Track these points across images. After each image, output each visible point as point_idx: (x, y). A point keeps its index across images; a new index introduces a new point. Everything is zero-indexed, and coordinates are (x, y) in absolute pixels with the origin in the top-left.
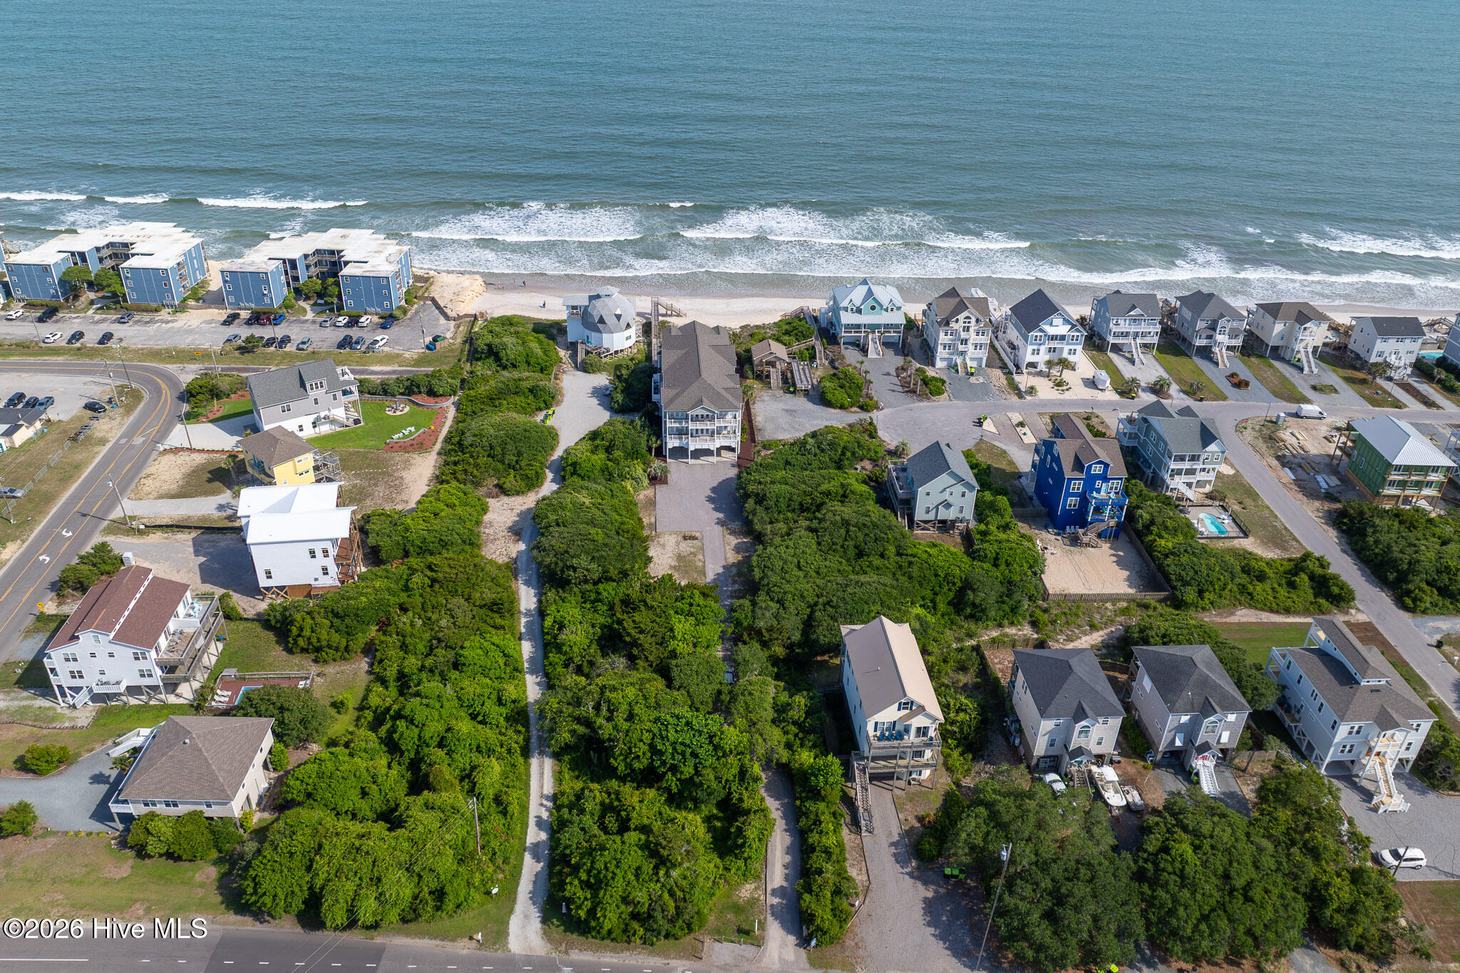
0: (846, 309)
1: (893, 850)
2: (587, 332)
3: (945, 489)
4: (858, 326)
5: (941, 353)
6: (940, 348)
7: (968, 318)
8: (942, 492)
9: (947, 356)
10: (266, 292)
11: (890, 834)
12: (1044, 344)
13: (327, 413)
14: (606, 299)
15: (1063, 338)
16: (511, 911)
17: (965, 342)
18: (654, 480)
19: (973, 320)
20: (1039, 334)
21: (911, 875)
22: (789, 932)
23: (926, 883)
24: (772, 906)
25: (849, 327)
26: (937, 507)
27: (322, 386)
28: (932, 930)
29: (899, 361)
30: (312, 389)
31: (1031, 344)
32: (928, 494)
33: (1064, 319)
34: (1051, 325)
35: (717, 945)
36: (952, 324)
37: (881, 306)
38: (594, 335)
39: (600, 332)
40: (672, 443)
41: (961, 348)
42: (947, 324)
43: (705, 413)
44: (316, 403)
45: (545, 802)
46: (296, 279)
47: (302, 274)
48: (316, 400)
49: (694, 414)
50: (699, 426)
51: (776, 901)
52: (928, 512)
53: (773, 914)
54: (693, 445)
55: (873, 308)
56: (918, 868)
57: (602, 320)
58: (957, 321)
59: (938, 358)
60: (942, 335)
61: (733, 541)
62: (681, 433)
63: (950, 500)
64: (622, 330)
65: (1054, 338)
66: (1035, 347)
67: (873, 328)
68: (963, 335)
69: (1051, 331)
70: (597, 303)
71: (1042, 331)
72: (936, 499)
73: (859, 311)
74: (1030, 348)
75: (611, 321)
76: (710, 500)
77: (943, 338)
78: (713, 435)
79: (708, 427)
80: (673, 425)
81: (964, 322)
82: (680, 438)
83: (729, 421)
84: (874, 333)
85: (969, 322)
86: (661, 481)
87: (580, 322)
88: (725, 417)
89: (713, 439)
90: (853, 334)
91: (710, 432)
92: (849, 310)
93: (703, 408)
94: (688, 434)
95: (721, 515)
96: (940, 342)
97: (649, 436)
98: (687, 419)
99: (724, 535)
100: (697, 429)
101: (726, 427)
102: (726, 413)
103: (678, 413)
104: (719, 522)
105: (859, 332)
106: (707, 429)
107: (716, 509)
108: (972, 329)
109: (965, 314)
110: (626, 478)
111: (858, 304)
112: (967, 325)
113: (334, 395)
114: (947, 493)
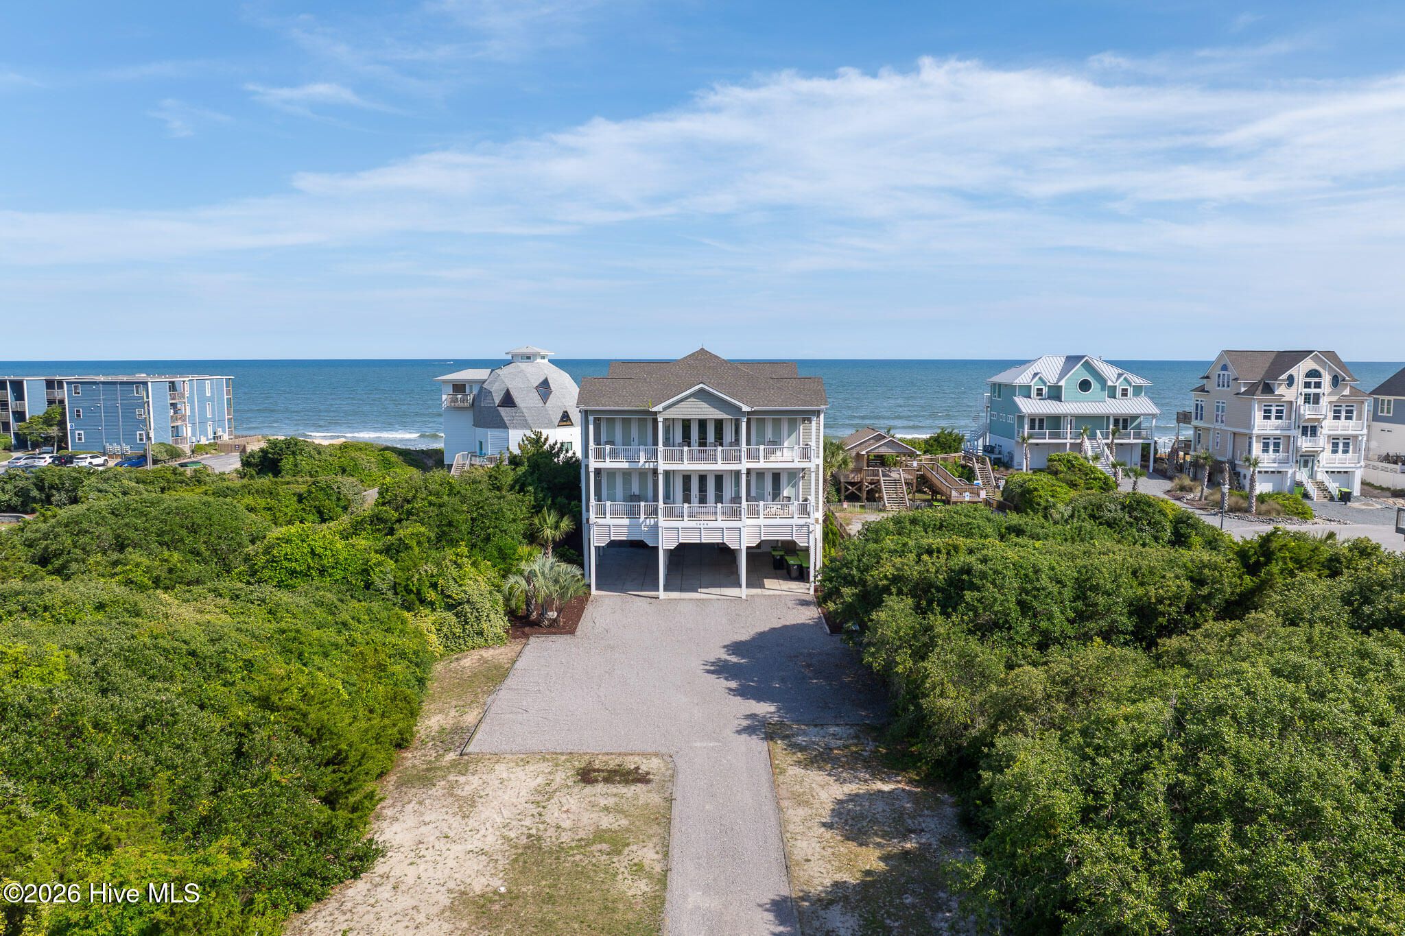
0: (1026, 391)
2: (481, 434)
4: (1056, 421)
5: (1260, 459)
6: (1257, 449)
7: (1313, 373)
9: (1274, 466)
14: (523, 366)
17: (1310, 430)
18: (527, 621)
19: (1326, 379)
25: (1038, 422)
29: (1165, 484)
36: (1281, 391)
37: (1102, 380)
38: (490, 433)
39: (502, 425)
40: (607, 528)
41: (1305, 444)
42: (1268, 389)
43: (711, 413)
49: (677, 414)
50: (691, 463)
54: (674, 529)
55: (1085, 387)
57: (508, 400)
58: (1291, 380)
60: (1258, 415)
62: (638, 492)
64: (550, 426)
67: (1090, 424)
68: (1307, 412)
70: (504, 372)
73: (1055, 394)
75: (526, 400)
76: (721, 669)
77: (1261, 425)
78: (736, 499)
79: (720, 466)
80: (608, 464)
81: (1307, 385)
82: (632, 514)
83: (785, 457)
84: (1093, 437)
85: (1318, 385)
86: (555, 628)
87: (468, 418)
88: (776, 442)
89: (736, 514)
90: (1047, 441)
91: (728, 492)
92: (1034, 393)
93: (702, 395)
94: (656, 499)
95: (765, 709)
96: (1256, 431)
97: (537, 509)
98: (655, 443)
99: (776, 771)
100: (687, 478)
101: (776, 476)
102: (777, 423)
103: (626, 423)
104: (756, 727)
105: (1057, 436)
106: (719, 478)
107: (743, 692)
108: (1324, 401)
109: (1307, 364)
110: (422, 601)
111: (1052, 379)
112: (1313, 390)
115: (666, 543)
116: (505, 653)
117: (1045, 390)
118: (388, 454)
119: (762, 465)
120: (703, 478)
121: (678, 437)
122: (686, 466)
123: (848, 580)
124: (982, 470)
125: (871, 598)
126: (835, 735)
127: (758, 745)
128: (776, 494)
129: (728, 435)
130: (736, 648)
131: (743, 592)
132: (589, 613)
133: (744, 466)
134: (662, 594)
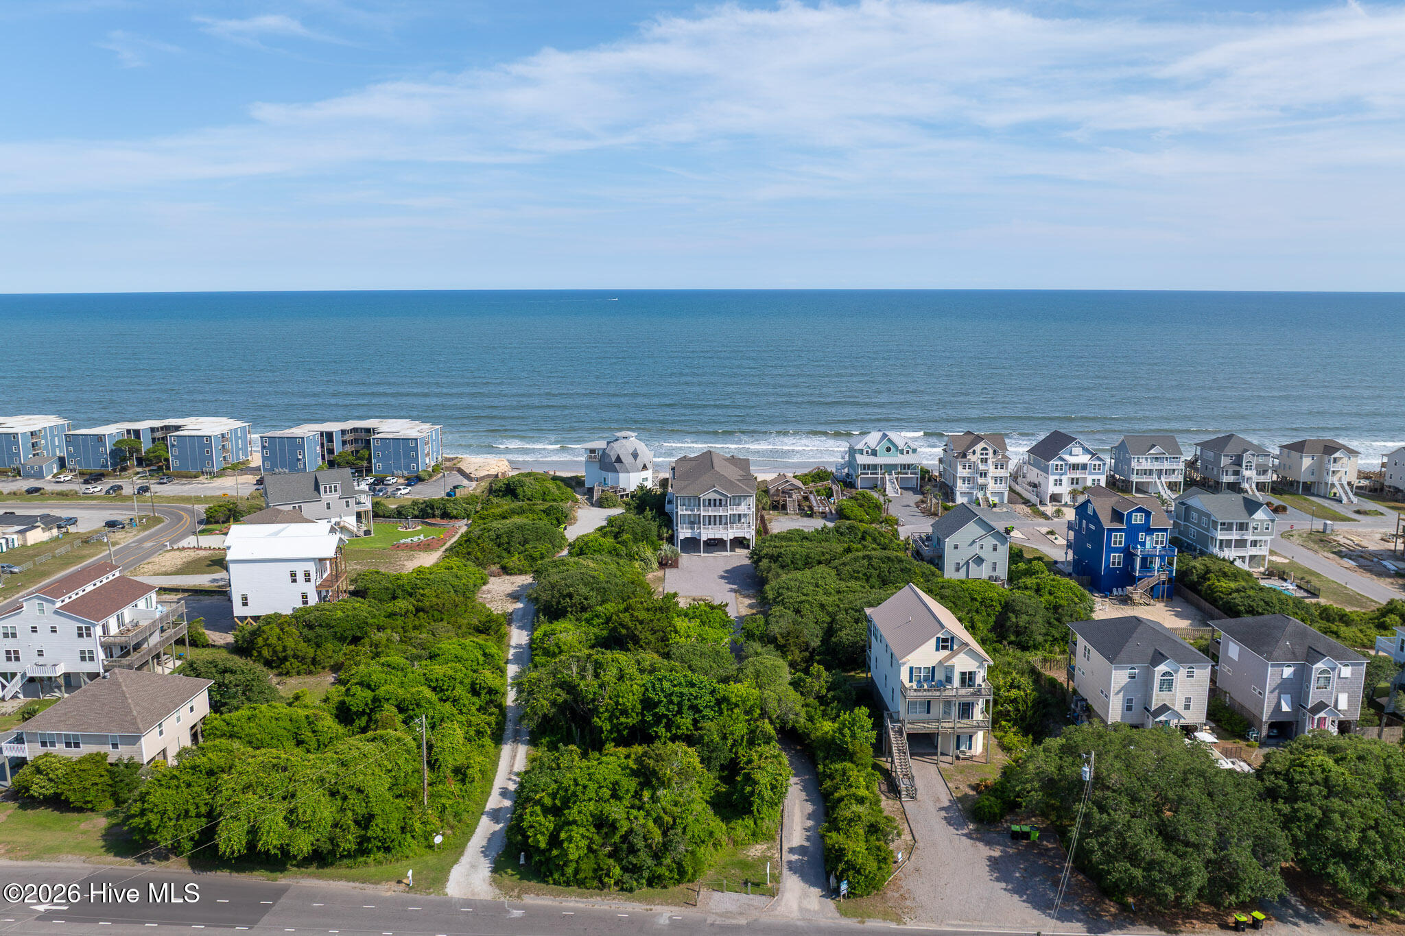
0: (861, 452)
1: (943, 814)
2: (604, 474)
3: (974, 542)
4: (875, 467)
5: (961, 487)
6: (959, 483)
7: (985, 449)
8: (971, 545)
9: (967, 490)
10: (300, 457)
11: (938, 800)
12: (1065, 474)
13: (338, 519)
14: (624, 441)
15: (1084, 467)
16: (456, 861)
17: (984, 474)
18: (663, 564)
19: (990, 451)
20: (1060, 463)
21: (969, 836)
22: (813, 884)
23: (988, 843)
24: (790, 862)
25: (864, 467)
26: (967, 563)
27: (336, 491)
28: (1004, 885)
29: (919, 497)
30: (326, 492)
31: (1053, 474)
32: (956, 547)
33: (1083, 448)
34: (1071, 454)
35: (717, 895)
36: (970, 456)
37: (896, 447)
38: (610, 475)
39: (616, 471)
40: (684, 533)
41: (981, 481)
42: (964, 456)
43: (718, 497)
44: (328, 508)
45: (514, 777)
46: (331, 451)
47: (337, 447)
48: (328, 504)
49: (707, 497)
50: (711, 512)
51: (794, 857)
52: (958, 570)
53: (791, 869)
54: (706, 534)
55: (888, 450)
56: (977, 830)
57: (619, 460)
58: (974, 452)
59: (958, 494)
60: (960, 468)
61: (747, 601)
62: (693, 522)
63: (982, 554)
64: (638, 471)
65: (1075, 467)
66: (1057, 477)
67: (889, 468)
68: (982, 467)
69: (1072, 460)
70: (615, 445)
71: (1062, 459)
72: (966, 553)
73: (874, 453)
74: (1052, 479)
75: (627, 459)
76: (722, 577)
77: (961, 472)
78: (726, 524)
79: (721, 513)
80: (685, 512)
81: (982, 454)
82: (692, 528)
83: (742, 509)
84: (890, 474)
85: (987, 454)
86: (672, 566)
87: (598, 465)
88: (739, 505)
89: (726, 529)
90: (869, 476)
91: (723, 521)
92: (864, 453)
93: (715, 491)
94: (699, 523)
95: (734, 587)
96: (958, 475)
97: (660, 527)
98: (699, 505)
99: (737, 598)
100: (710, 516)
101: (740, 515)
102: (740, 499)
103: (689, 500)
104: (732, 590)
105: (876, 474)
106: (720, 516)
107: (729, 583)
108: (990, 461)
109: (982, 445)
110: (634, 558)
111: (873, 446)
112: (984, 456)
113: (347, 502)
114: (977, 545)
115: (704, 538)
116: (660, 573)
117: (870, 451)
118: (558, 482)
119: (735, 512)
120: (715, 516)
121: (707, 504)
122: (711, 513)
123: (756, 554)
124: (837, 491)
125: (760, 560)
126: (751, 592)
127: (733, 594)
128: (740, 520)
129: (723, 503)
130: (726, 571)
131: (729, 553)
132: (680, 561)
133: (730, 512)
134: (702, 554)
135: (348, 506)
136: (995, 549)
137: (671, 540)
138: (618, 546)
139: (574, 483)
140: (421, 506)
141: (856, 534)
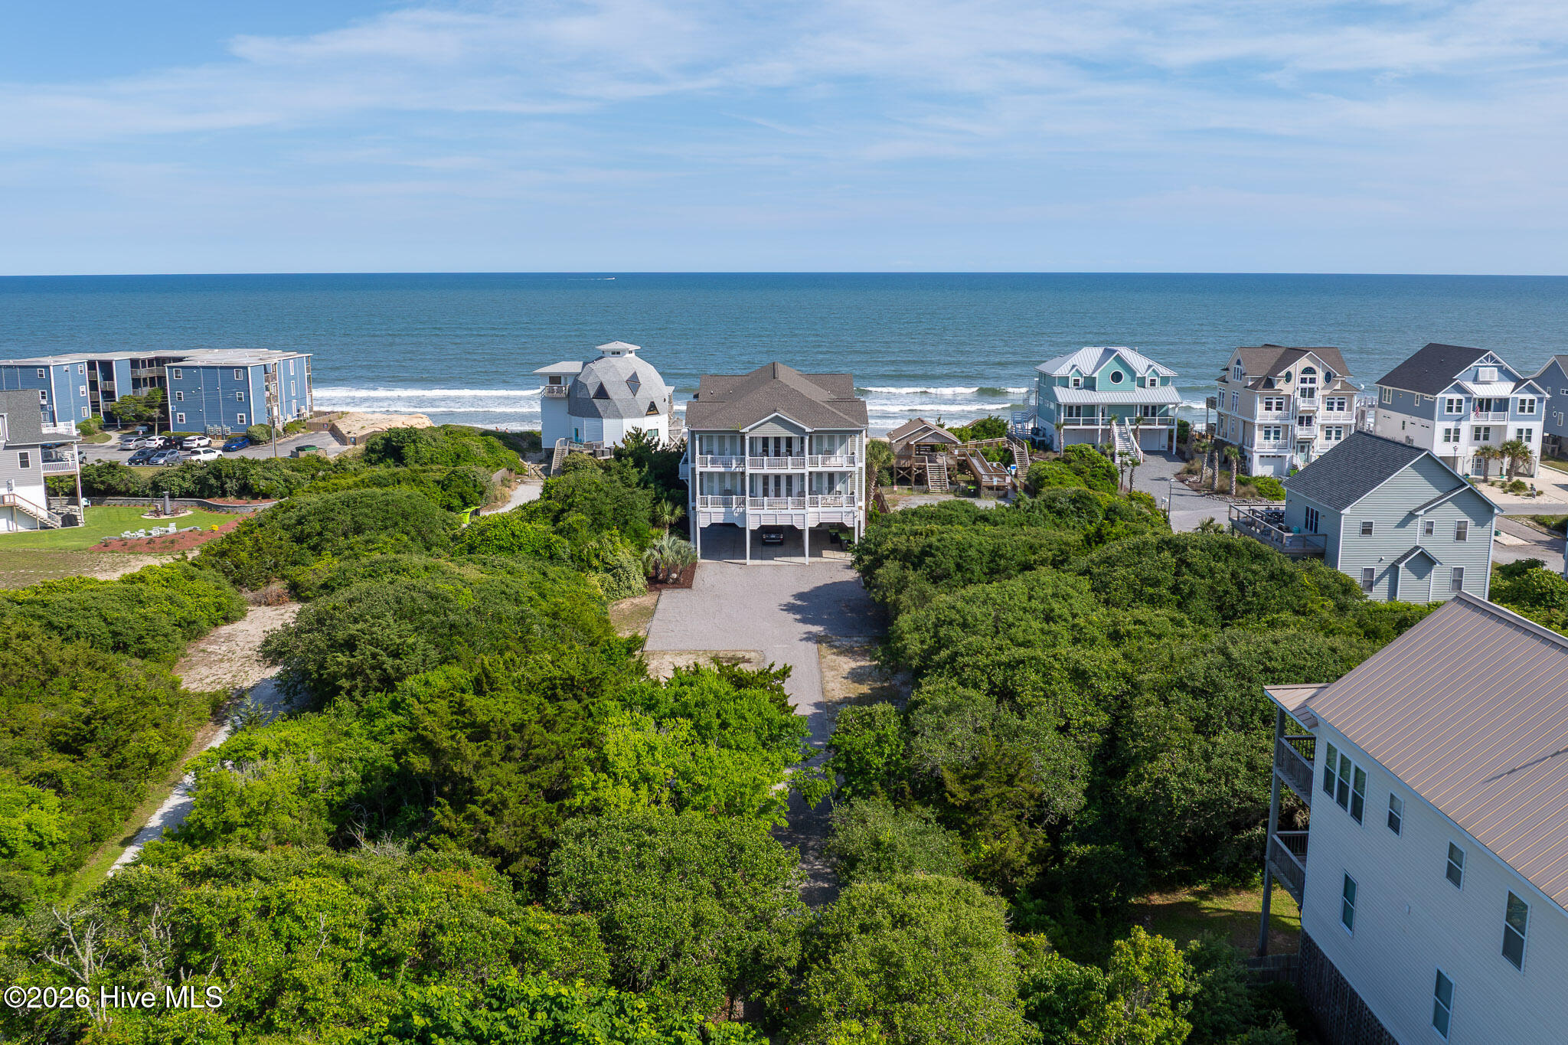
0: (1064, 382)
2: (576, 420)
3: (1411, 516)
4: (1090, 410)
5: (1260, 445)
6: (1259, 436)
7: (1309, 370)
8: (1403, 524)
9: (1274, 451)
10: (44, 402)
12: (1467, 417)
14: (614, 359)
15: (1502, 404)
17: (1306, 420)
18: (657, 581)
19: (1320, 375)
20: (1456, 396)
25: (1074, 410)
26: (1393, 569)
29: (1180, 466)
31: (1443, 418)
32: (1367, 529)
33: (1501, 369)
34: (1476, 380)
36: (1281, 385)
37: (1132, 372)
38: (587, 423)
39: (597, 415)
40: (708, 513)
41: (1301, 432)
42: (1269, 384)
43: (783, 433)
46: (109, 395)
47: (121, 386)
49: (759, 433)
50: (770, 467)
52: (1369, 583)
54: (757, 515)
55: (1117, 377)
57: (601, 393)
58: (1289, 378)
59: (1256, 458)
60: (1260, 408)
61: (848, 664)
62: (730, 488)
63: (1431, 547)
64: (641, 412)
65: (1484, 405)
66: (1451, 425)
67: (1119, 412)
68: (1303, 405)
69: (1480, 391)
70: (597, 366)
71: (1460, 389)
72: (1390, 544)
73: (1090, 384)
74: (1440, 427)
75: (618, 392)
76: (790, 608)
77: (1263, 415)
78: (802, 494)
79: (790, 471)
80: (710, 468)
81: (1303, 381)
82: (727, 504)
83: (837, 462)
84: (1121, 423)
85: (1312, 381)
86: (677, 584)
87: (563, 407)
88: (831, 452)
89: (801, 505)
90: (1081, 427)
91: (796, 489)
92: (1071, 383)
93: (778, 420)
94: (743, 493)
95: (817, 629)
96: (1258, 421)
97: (656, 499)
98: (742, 451)
99: (821, 656)
100: (766, 477)
101: (831, 475)
102: (831, 439)
103: (720, 439)
104: (810, 637)
105: (1092, 422)
106: (789, 477)
107: (804, 621)
108: (1318, 395)
109: (1303, 362)
110: (590, 567)
111: (1087, 370)
112: (1308, 385)
113: (24, 457)
114: (1418, 525)
115: (752, 524)
116: (647, 600)
117: (1081, 381)
119: (820, 469)
120: (777, 477)
121: (760, 449)
122: (766, 471)
123: (868, 552)
124: (1021, 454)
125: (878, 562)
126: (856, 641)
127: (812, 647)
128: (831, 489)
129: (795, 446)
130: (800, 596)
131: (807, 560)
132: (699, 574)
133: (808, 469)
134: (748, 561)
135: (25, 463)
136: (1460, 536)
137: (682, 528)
138: (555, 537)
139: (525, 445)
140: (198, 473)
141: (1091, 513)
